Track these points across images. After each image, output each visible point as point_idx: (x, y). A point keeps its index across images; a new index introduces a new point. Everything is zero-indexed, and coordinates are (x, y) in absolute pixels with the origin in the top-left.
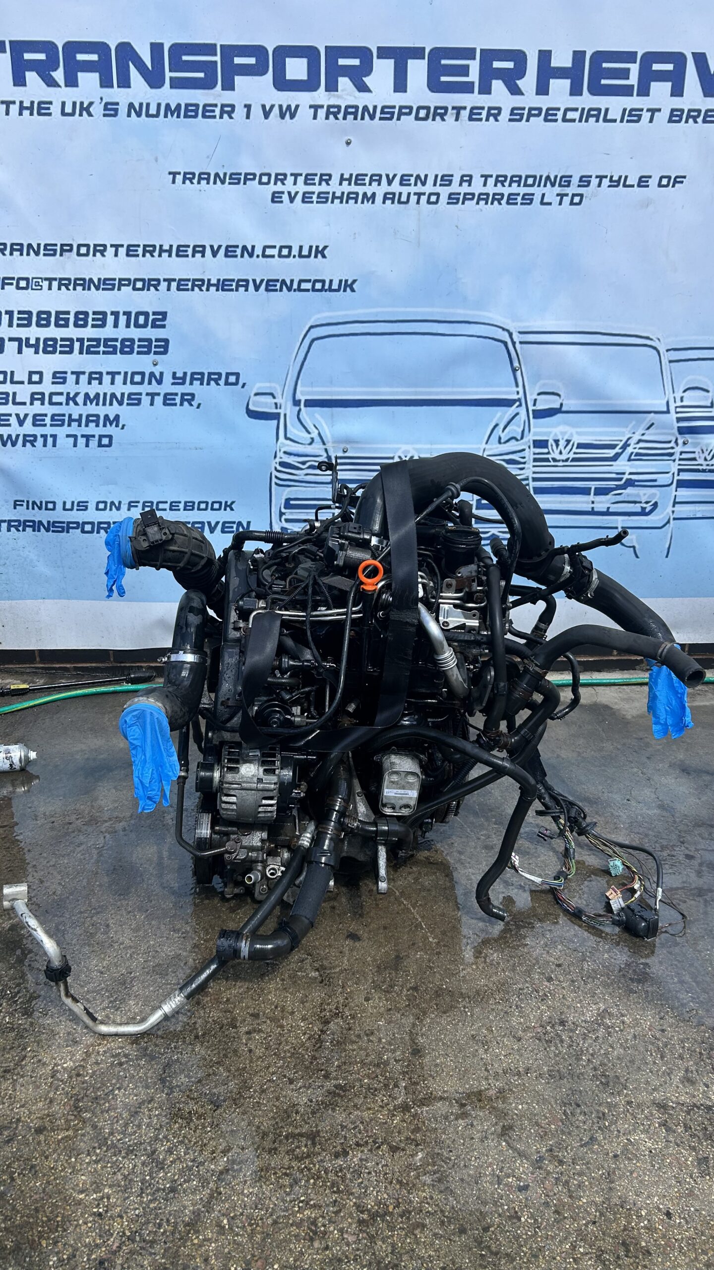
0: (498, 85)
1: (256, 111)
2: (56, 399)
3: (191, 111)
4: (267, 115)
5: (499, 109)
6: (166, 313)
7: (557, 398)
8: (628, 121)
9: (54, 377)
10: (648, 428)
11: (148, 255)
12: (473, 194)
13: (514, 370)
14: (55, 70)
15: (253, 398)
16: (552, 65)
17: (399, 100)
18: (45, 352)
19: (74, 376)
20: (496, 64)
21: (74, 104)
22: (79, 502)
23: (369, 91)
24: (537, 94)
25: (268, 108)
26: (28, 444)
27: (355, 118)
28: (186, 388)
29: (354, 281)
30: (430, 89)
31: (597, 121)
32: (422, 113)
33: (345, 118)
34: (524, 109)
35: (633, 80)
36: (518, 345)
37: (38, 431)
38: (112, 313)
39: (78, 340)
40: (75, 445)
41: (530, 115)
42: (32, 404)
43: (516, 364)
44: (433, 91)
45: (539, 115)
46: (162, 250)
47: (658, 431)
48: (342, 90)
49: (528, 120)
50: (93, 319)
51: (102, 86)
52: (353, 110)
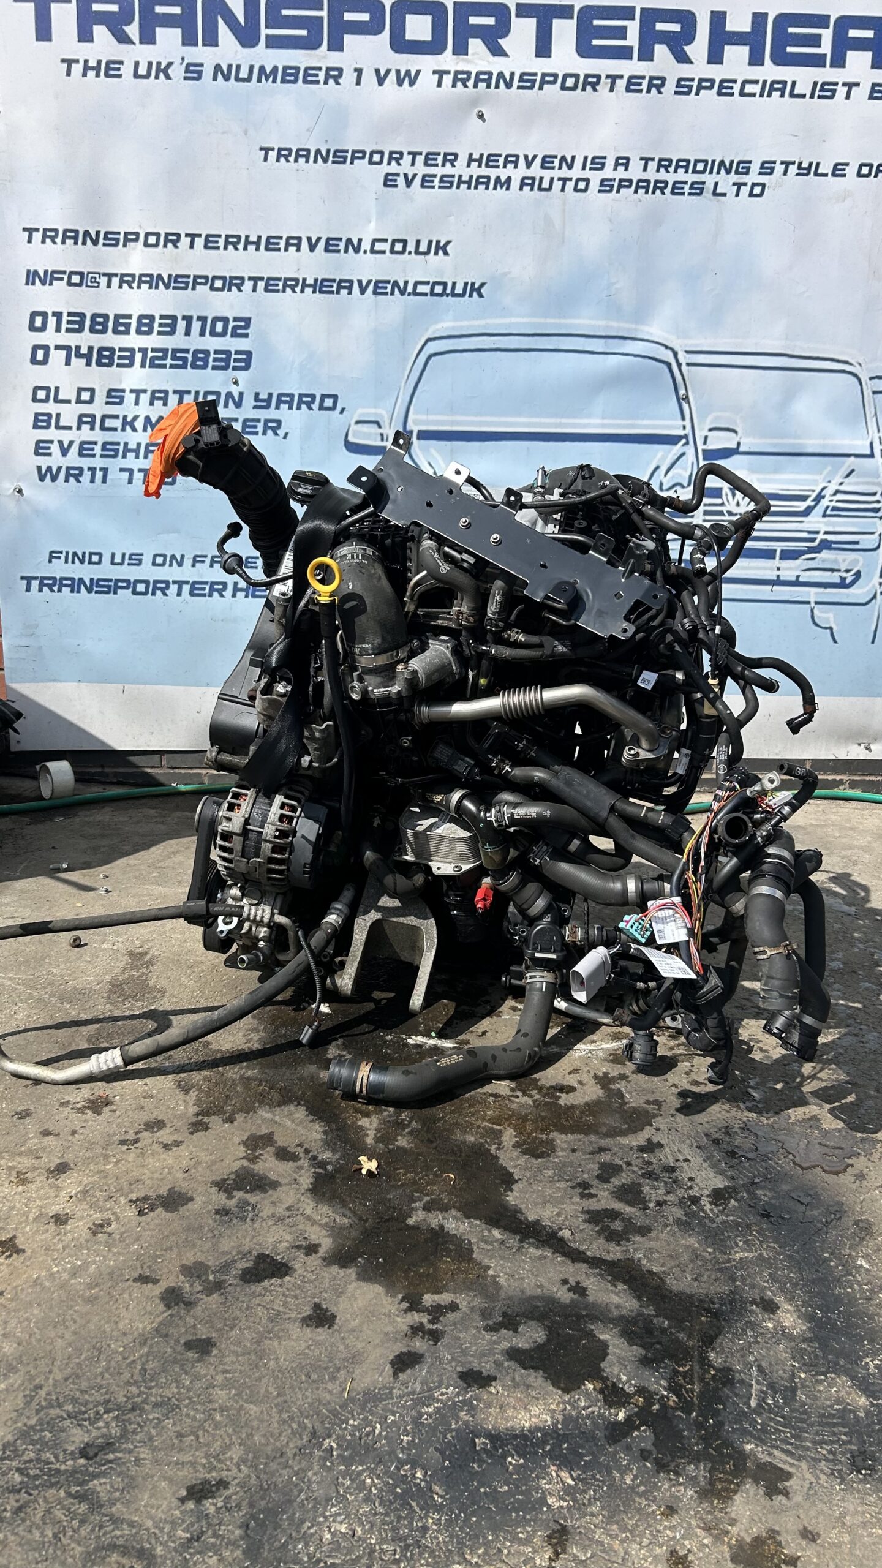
0: (661, 51)
1: (369, 77)
2: (109, 423)
3: (290, 75)
4: (381, 81)
5: (663, 80)
6: (249, 319)
7: (733, 435)
8: (820, 97)
9: (109, 395)
10: (847, 476)
11: (230, 247)
12: (631, 181)
13: (678, 399)
14: (129, 24)
15: (353, 427)
16: (727, 29)
17: (541, 66)
18: (99, 364)
19: (134, 396)
20: (660, 26)
21: (150, 64)
22: (131, 555)
23: (506, 55)
24: (709, 62)
25: (382, 73)
26: (72, 479)
27: (488, 87)
28: (272, 413)
29: (483, 285)
30: (579, 54)
31: (782, 96)
32: (570, 82)
33: (475, 86)
34: (692, 80)
35: (826, 47)
36: (684, 368)
37: (85, 463)
38: (184, 318)
39: (140, 350)
40: (130, 482)
41: (700, 88)
42: (79, 428)
43: (682, 392)
44: (583, 57)
45: (711, 87)
46: (248, 242)
47: (860, 480)
48: (473, 54)
49: (697, 94)
50: (160, 325)
51: (184, 44)
52: (486, 77)
